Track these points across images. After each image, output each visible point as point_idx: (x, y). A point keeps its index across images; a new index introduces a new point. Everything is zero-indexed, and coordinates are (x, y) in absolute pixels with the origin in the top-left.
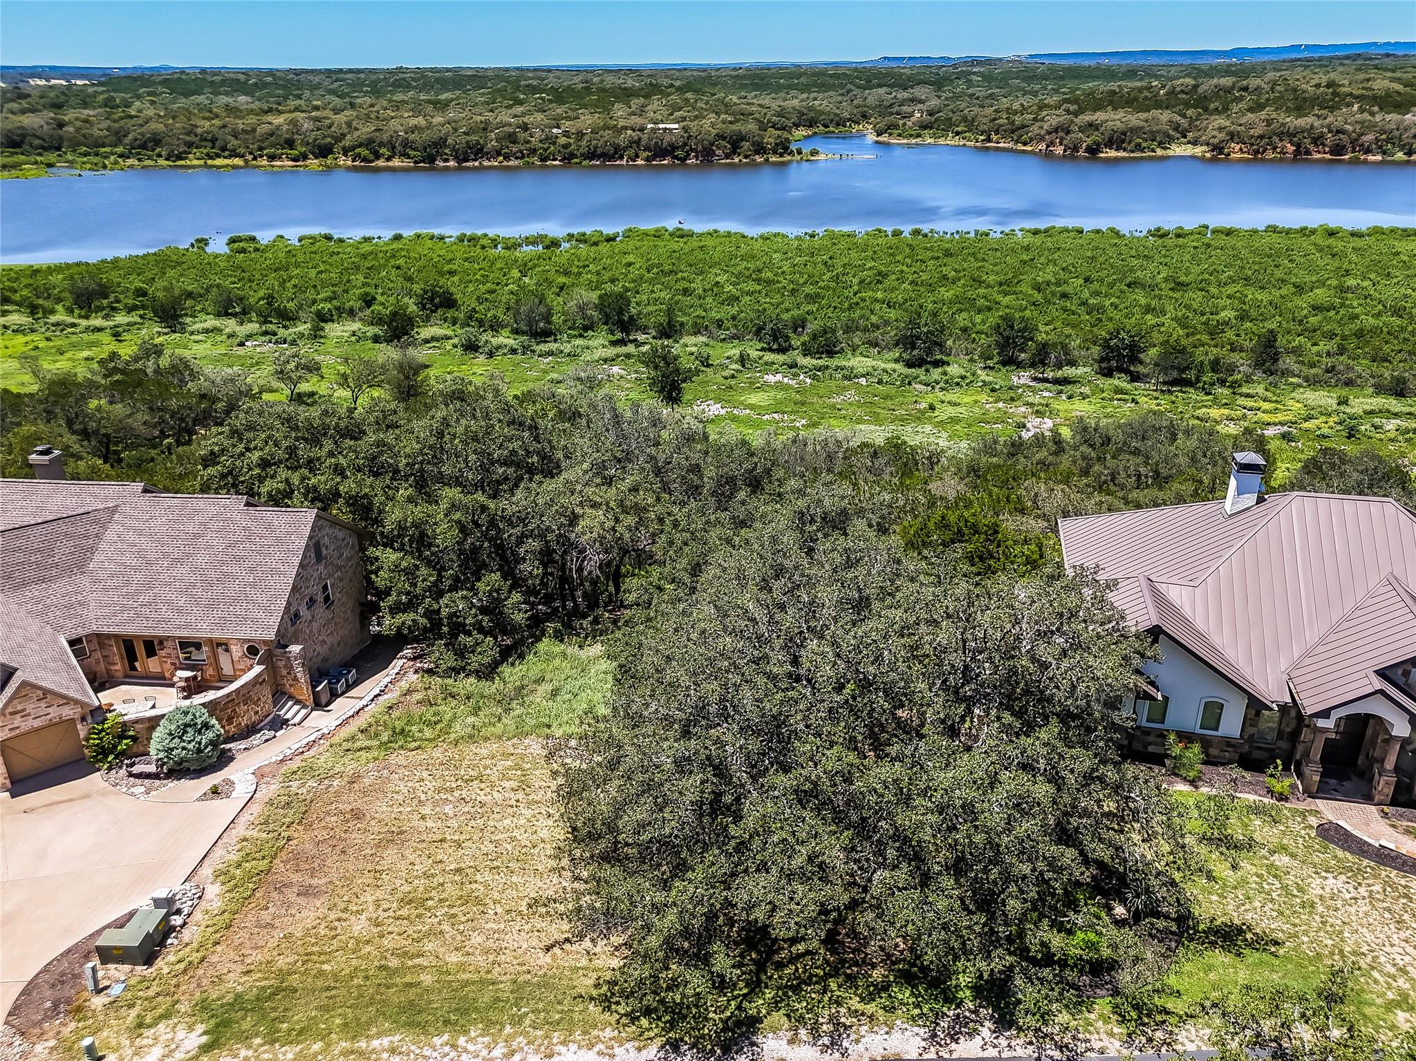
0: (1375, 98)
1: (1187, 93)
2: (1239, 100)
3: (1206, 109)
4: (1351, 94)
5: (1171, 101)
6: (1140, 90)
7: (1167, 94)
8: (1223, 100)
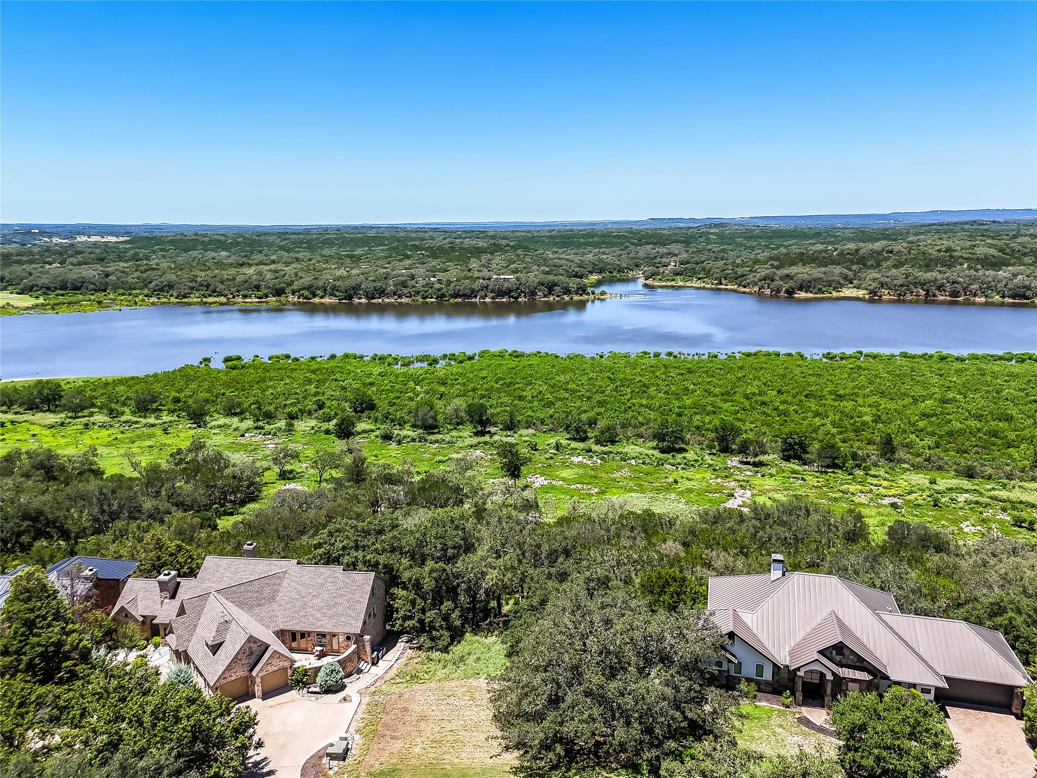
0: (978, 259)
1: (852, 255)
2: (887, 259)
3: (865, 265)
4: (962, 257)
5: (840, 259)
6: (821, 252)
7: (838, 255)
8: (876, 260)
